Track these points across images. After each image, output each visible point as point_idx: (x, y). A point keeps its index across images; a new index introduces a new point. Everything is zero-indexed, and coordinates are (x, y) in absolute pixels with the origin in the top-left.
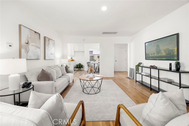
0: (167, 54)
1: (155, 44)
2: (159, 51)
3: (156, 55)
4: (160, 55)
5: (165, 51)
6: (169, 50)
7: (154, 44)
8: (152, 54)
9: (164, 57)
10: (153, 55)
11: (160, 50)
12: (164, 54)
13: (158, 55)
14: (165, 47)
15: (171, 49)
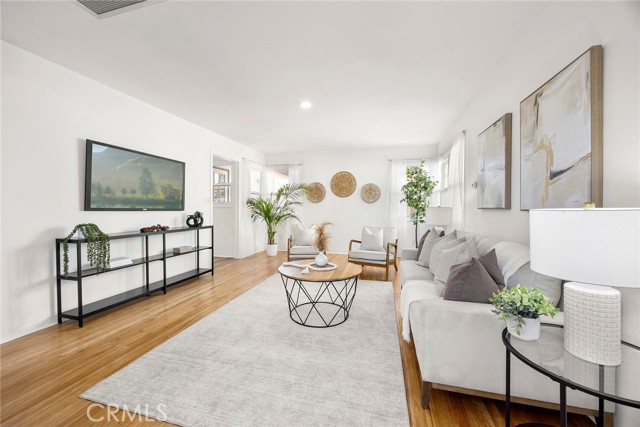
0: (167, 198)
1: (139, 164)
2: (148, 188)
3: (139, 195)
4: (150, 196)
5: (164, 190)
6: (173, 189)
7: (136, 162)
8: (124, 191)
9: (161, 202)
10: (129, 195)
11: (152, 185)
12: (161, 196)
13: (145, 197)
14: (166, 182)
15: (175, 188)
